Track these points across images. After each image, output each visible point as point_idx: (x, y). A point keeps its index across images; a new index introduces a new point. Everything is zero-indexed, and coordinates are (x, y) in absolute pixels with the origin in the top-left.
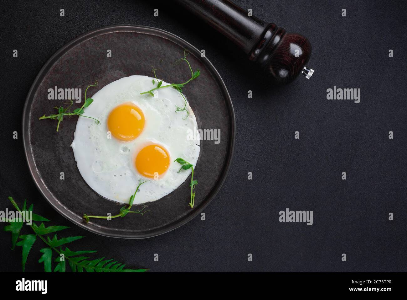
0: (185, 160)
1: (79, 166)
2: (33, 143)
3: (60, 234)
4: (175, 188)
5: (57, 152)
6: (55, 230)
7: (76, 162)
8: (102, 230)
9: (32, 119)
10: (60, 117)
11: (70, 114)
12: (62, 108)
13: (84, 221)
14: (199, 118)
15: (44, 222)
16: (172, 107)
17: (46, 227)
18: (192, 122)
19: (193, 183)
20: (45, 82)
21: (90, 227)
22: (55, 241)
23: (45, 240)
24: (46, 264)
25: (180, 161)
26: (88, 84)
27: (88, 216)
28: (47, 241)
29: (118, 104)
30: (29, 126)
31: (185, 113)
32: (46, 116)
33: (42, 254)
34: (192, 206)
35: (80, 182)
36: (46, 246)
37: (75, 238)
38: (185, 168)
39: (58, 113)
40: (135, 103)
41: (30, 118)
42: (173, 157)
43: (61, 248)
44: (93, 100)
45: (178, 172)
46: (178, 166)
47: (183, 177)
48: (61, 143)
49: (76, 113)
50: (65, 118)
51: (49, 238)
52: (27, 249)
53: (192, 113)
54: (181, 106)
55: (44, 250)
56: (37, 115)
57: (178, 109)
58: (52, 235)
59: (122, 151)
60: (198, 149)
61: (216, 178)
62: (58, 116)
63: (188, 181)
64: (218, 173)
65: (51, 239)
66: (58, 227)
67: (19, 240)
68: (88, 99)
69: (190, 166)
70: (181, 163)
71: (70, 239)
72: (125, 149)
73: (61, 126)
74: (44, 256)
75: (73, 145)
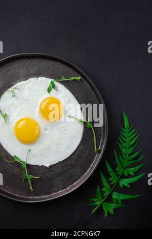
0: (48, 86)
1: (61, 160)
2: (50, 193)
3: (108, 176)
4: (69, 91)
5: (54, 176)
6: (105, 180)
7: (59, 162)
8: (104, 139)
9: (34, 196)
10: (29, 177)
11: (26, 170)
12: (23, 176)
13: (99, 152)
14: (18, 81)
15: (101, 189)
16: (13, 100)
17: (104, 187)
18: (22, 85)
19: (63, 79)
20: (7, 190)
21: (103, 147)
22: (113, 179)
23: (114, 186)
24: (130, 182)
25: (49, 90)
26: (4, 160)
27: (95, 149)
28: (114, 184)
29: (15, 138)
30: (38, 197)
31: (16, 91)
32: (30, 186)
33: (124, 186)
34: (80, 78)
35: (73, 158)
36: (118, 184)
37: (108, 166)
38: (54, 86)
39: (27, 179)
40: (13, 126)
41: (33, 197)
42: (47, 95)
43: (117, 174)
44: (15, 156)
45: (58, 91)
46: (53, 91)
47: (60, 87)
48: (47, 174)
49: (25, 167)
50: (30, 173)
51: (112, 184)
52: (122, 197)
53: (15, 86)
54: (11, 94)
55: (121, 184)
56: (30, 193)
57: (14, 96)
58: (109, 182)
59: (47, 132)
60: (40, 79)
61: (59, 63)
62: (28, 178)
63: (63, 83)
64: (55, 62)
65: (112, 181)
66: (102, 179)
67: (117, 202)
68: (15, 159)
69: (52, 82)
70: (51, 89)
71: (110, 169)
72: (46, 129)
73: (36, 175)
74: (125, 184)
75: (47, 165)
